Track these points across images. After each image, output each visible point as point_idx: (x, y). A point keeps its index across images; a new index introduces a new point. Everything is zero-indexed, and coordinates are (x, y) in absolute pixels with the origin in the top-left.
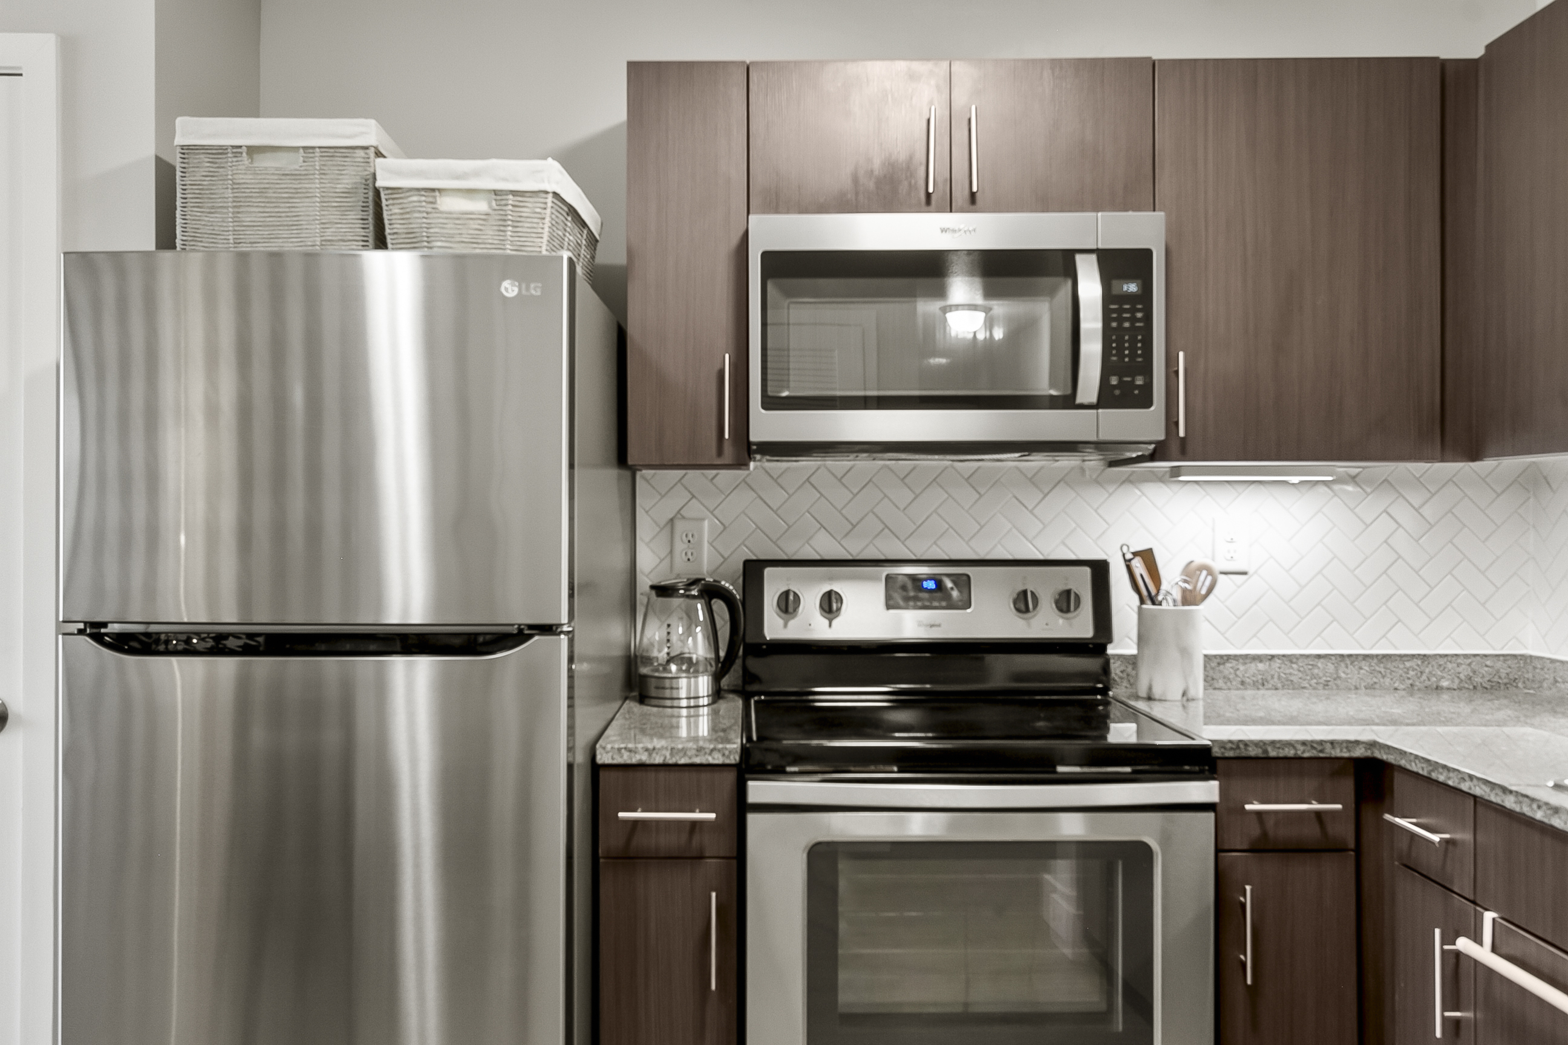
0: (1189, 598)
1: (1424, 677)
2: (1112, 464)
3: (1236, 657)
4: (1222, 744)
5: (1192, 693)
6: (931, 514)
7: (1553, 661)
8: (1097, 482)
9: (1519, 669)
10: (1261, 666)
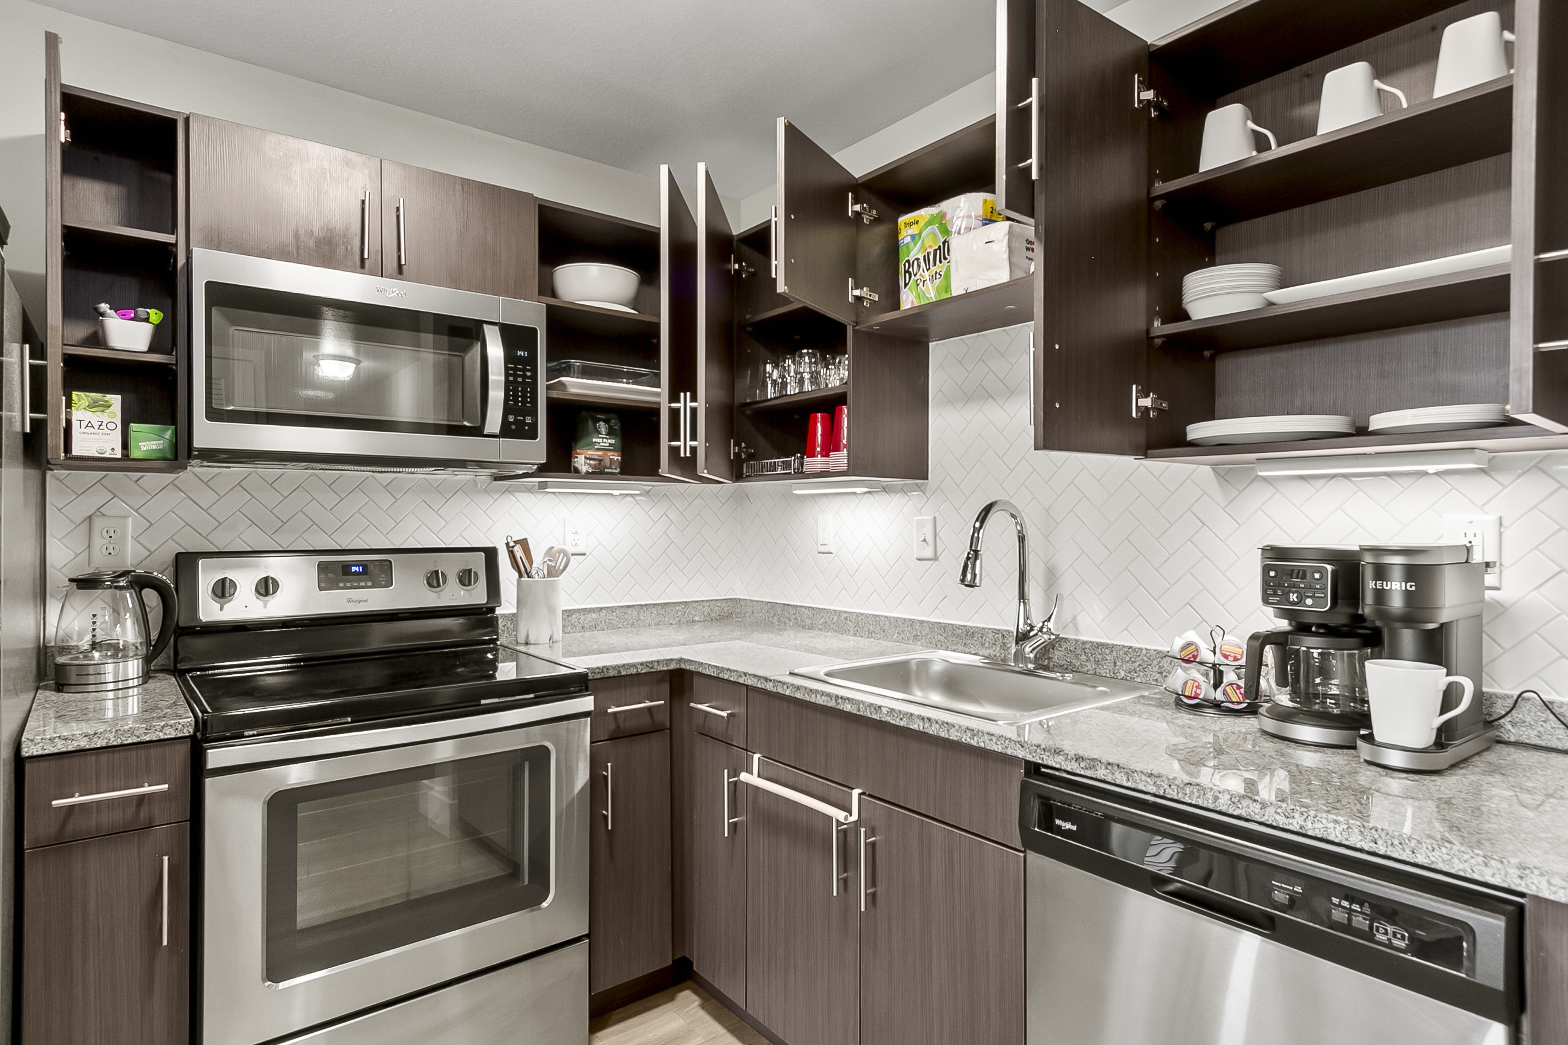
0: (553, 572)
1: (686, 615)
2: (497, 478)
3: (579, 611)
4: (593, 670)
5: (555, 638)
6: (355, 513)
7: (752, 601)
8: (485, 491)
9: (734, 607)
10: (594, 616)
